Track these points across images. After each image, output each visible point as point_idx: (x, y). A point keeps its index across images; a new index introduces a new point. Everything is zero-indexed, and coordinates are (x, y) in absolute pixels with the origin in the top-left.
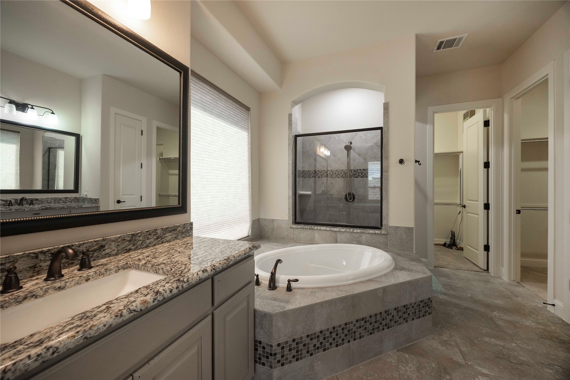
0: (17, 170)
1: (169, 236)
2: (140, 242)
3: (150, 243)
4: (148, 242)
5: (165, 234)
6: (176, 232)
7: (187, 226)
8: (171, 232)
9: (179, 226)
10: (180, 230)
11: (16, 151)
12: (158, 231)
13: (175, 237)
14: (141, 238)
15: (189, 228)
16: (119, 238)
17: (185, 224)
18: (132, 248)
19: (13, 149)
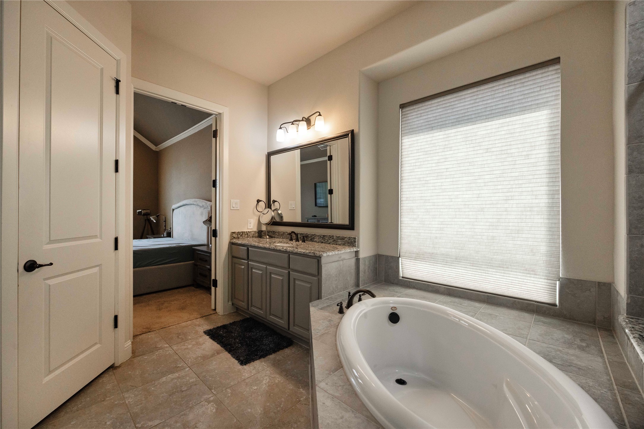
0: (552, 195)
1: (340, 242)
2: (327, 240)
3: (330, 242)
4: (330, 241)
5: (338, 240)
6: (344, 241)
7: (352, 239)
8: (341, 240)
9: (346, 238)
10: (346, 240)
11: (548, 129)
12: (334, 237)
13: (344, 244)
14: (327, 238)
15: (353, 241)
16: (319, 235)
17: (350, 237)
18: (323, 242)
19: (540, 126)
